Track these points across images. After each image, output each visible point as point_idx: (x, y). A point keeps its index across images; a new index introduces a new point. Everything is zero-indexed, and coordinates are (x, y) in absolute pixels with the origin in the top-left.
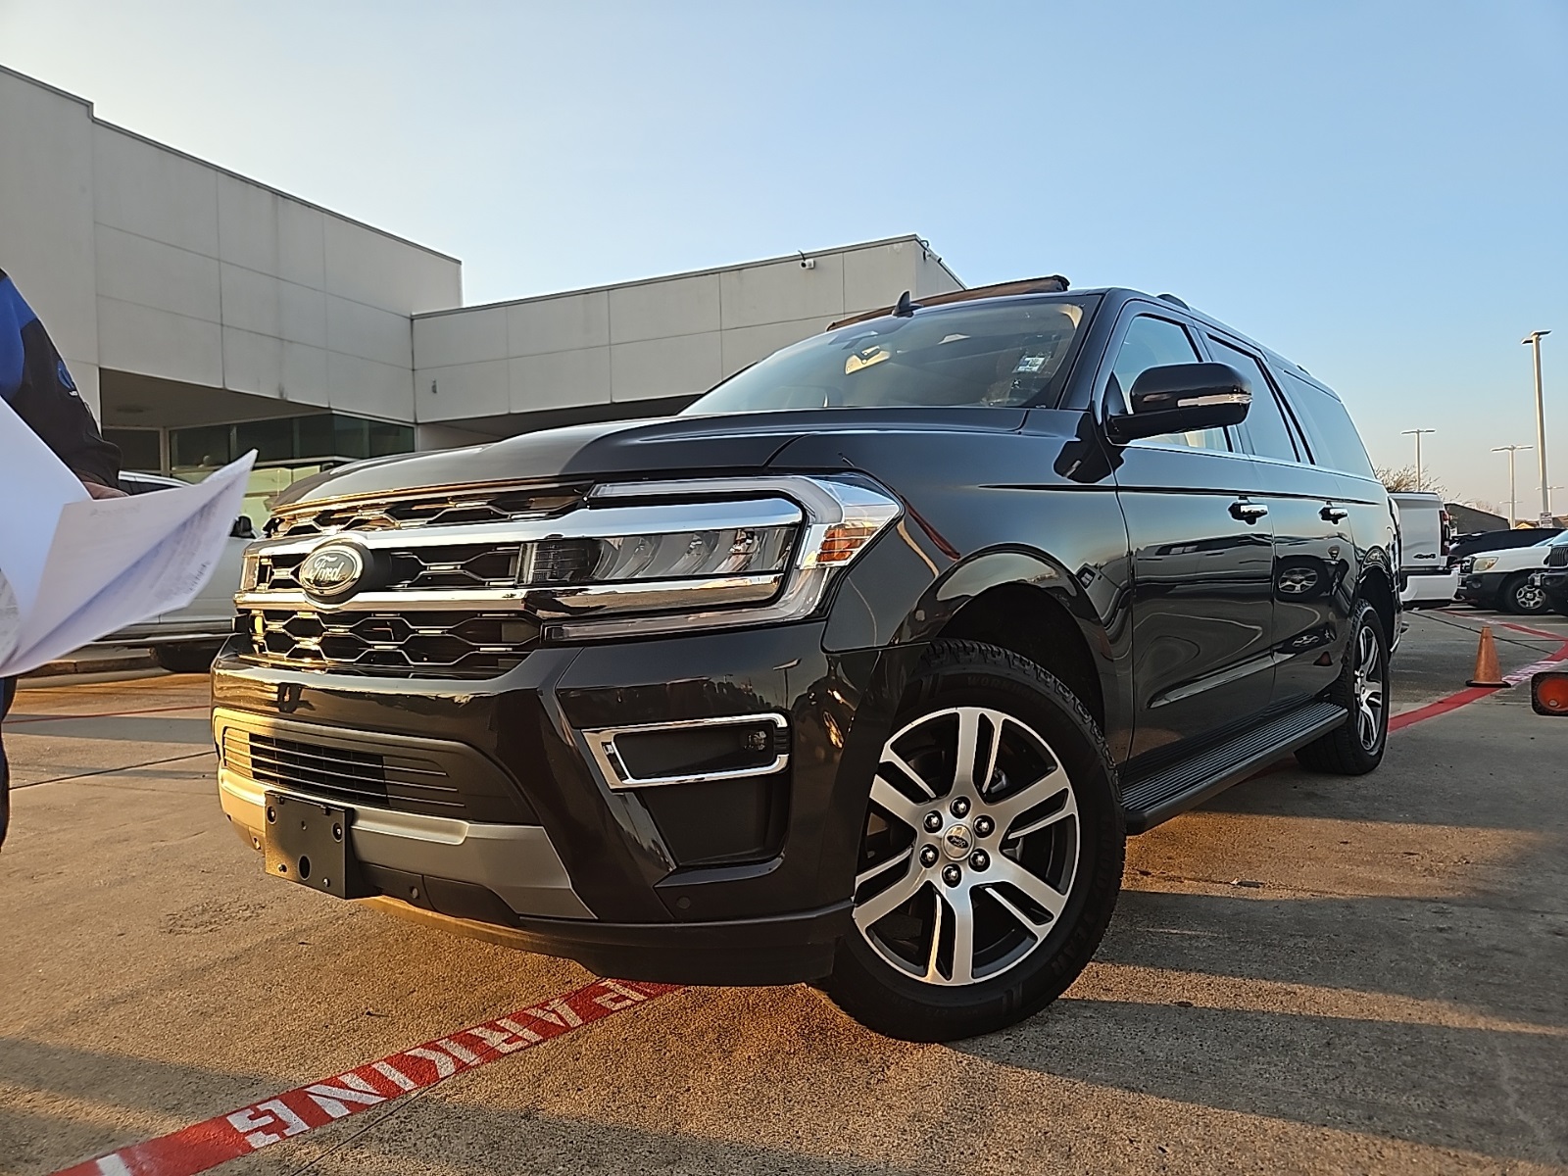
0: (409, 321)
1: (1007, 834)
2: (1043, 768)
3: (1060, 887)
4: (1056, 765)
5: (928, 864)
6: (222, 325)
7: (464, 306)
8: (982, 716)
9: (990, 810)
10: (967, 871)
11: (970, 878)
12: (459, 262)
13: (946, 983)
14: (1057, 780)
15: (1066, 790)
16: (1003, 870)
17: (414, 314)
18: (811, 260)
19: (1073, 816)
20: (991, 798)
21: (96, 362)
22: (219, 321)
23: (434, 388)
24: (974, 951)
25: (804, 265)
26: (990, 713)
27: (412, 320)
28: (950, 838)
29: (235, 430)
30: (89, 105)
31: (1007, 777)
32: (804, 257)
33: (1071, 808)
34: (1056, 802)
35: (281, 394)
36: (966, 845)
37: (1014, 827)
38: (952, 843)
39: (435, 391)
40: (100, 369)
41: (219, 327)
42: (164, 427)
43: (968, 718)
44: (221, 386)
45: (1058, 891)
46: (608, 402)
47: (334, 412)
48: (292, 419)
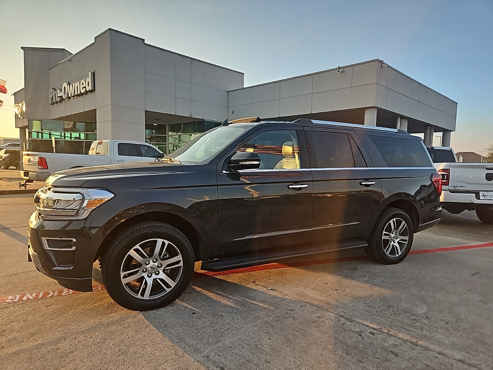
0: (227, 92)
1: (165, 268)
2: (176, 254)
3: (175, 281)
4: (179, 254)
5: (144, 272)
6: (176, 97)
7: (245, 87)
8: (163, 242)
9: (162, 262)
10: (154, 275)
11: (154, 276)
12: (244, 74)
13: (142, 298)
14: (179, 257)
15: (181, 260)
16: (162, 276)
17: (229, 90)
18: (342, 70)
19: (181, 266)
20: (163, 259)
21: (144, 109)
22: (175, 96)
23: (233, 112)
24: (151, 292)
25: (339, 71)
26: (165, 241)
27: (228, 92)
28: (150, 267)
29: (183, 124)
30: (144, 40)
31: (169, 255)
32: (340, 68)
33: (181, 264)
34: (178, 262)
35: (191, 116)
36: (154, 269)
37: (166, 267)
38: (151, 268)
39: (233, 113)
40: (145, 111)
41: (175, 98)
42: (167, 123)
43: (160, 241)
44: (175, 114)
45: (174, 282)
46: (278, 117)
47: (205, 120)
48: (195, 122)
